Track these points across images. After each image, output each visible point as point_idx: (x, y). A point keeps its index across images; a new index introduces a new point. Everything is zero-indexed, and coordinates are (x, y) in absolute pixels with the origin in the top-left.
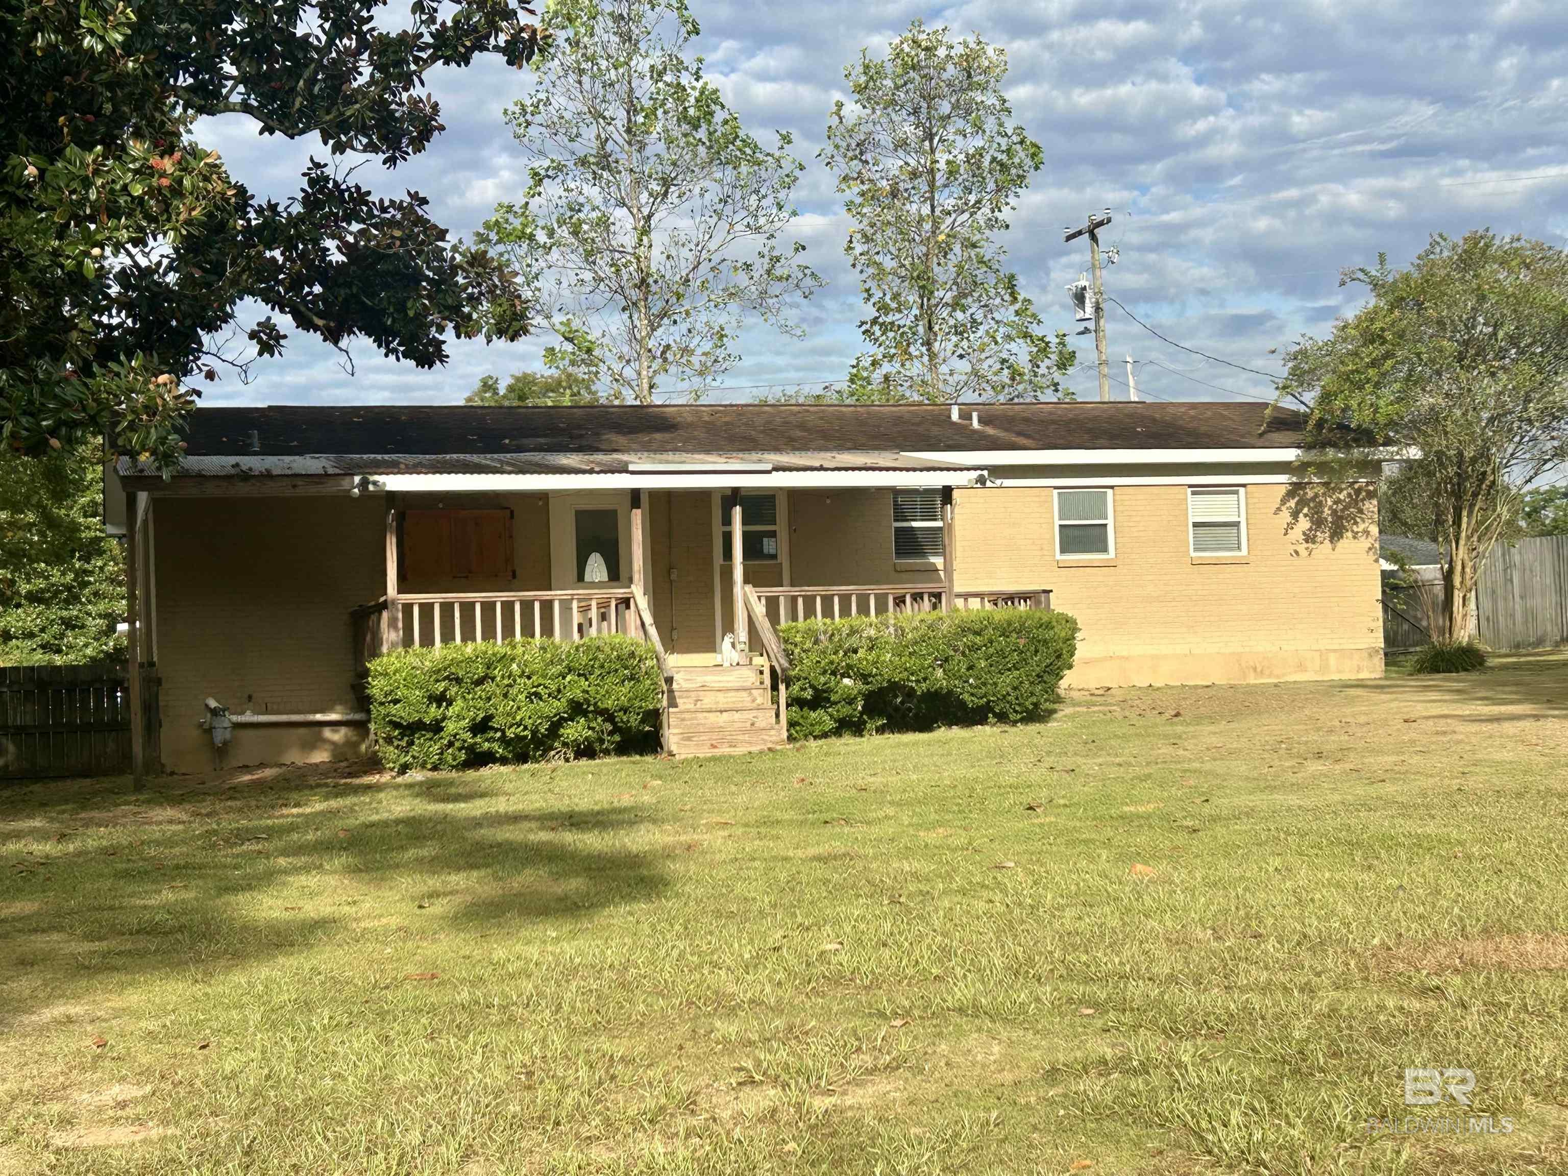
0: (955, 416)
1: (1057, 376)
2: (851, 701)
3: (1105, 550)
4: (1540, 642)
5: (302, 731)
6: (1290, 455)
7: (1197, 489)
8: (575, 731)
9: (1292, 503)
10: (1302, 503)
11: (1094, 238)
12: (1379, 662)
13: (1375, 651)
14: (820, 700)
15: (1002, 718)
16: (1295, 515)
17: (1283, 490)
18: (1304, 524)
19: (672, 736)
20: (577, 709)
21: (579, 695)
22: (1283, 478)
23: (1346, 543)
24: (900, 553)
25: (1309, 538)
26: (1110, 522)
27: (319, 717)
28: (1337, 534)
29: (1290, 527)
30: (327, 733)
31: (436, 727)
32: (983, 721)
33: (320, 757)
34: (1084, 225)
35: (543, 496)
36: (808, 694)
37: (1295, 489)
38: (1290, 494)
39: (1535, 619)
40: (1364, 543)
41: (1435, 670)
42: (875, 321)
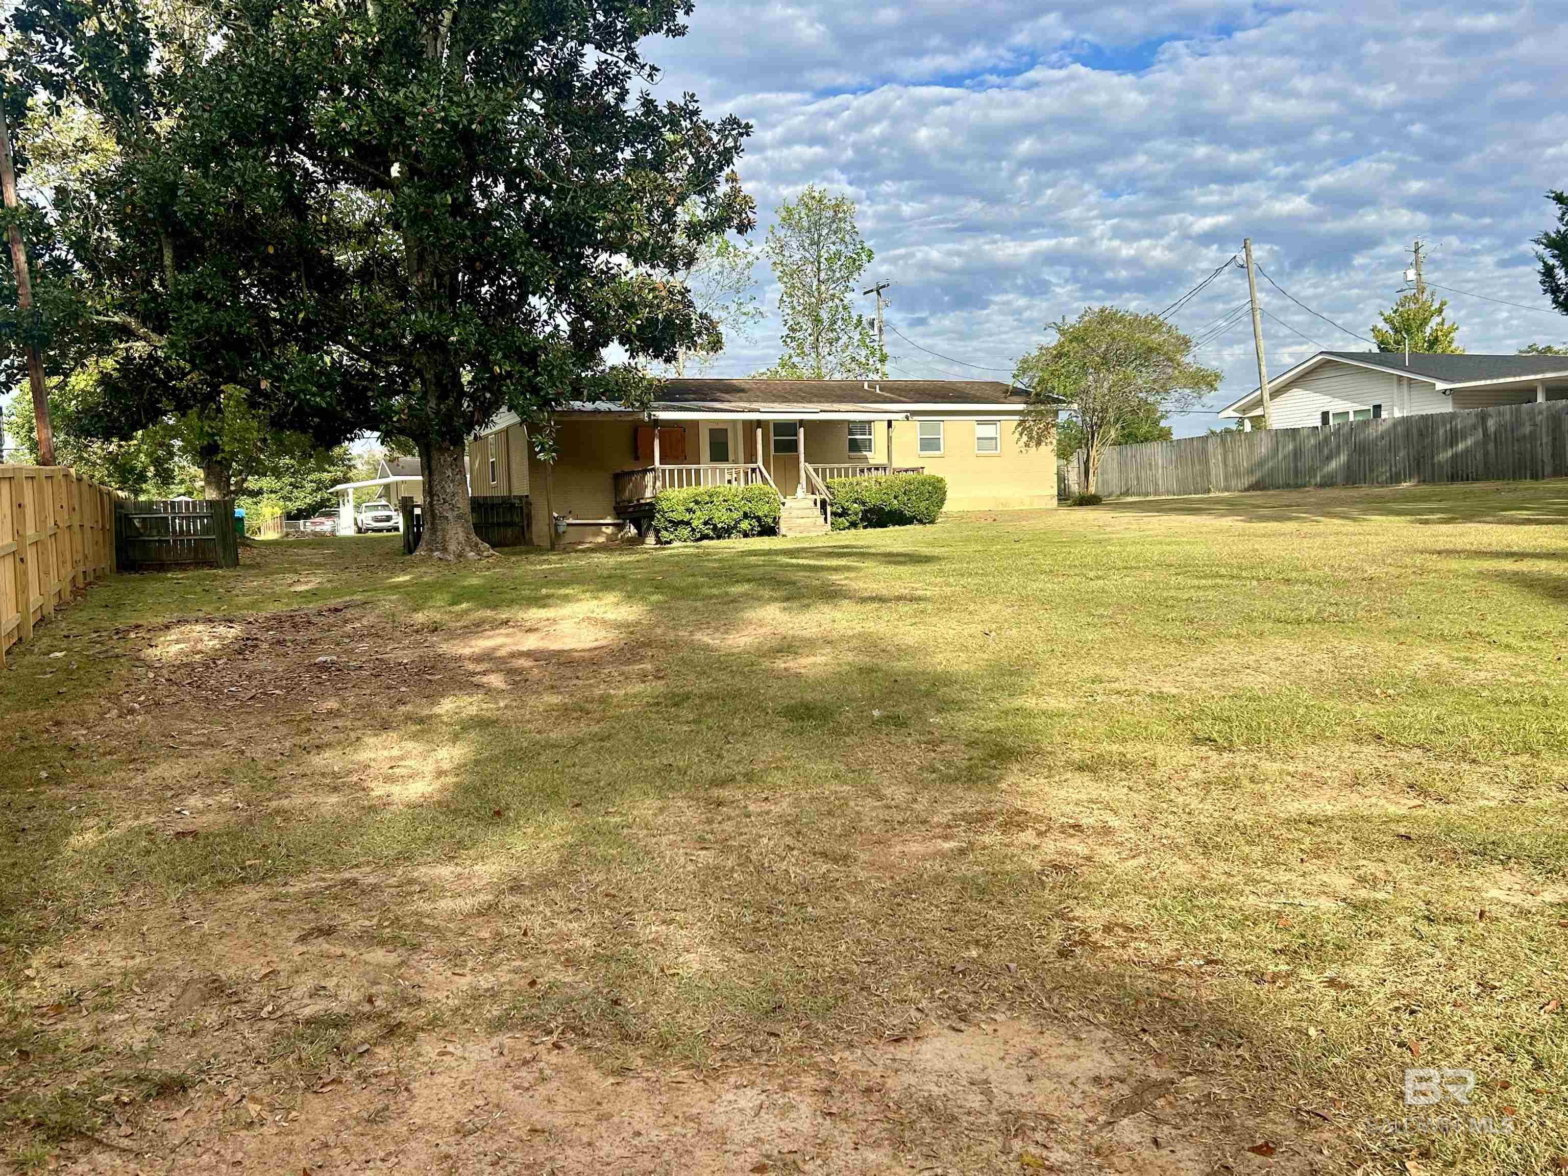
0: (866, 387)
1: (879, 366)
2: (856, 514)
3: (939, 450)
4: (1110, 495)
5: (593, 528)
6: (1021, 407)
7: (980, 423)
8: (745, 525)
9: (1020, 429)
10: (1024, 429)
11: (879, 293)
12: (1055, 502)
13: (1052, 497)
14: (844, 513)
15: (921, 522)
16: (1021, 434)
17: (1016, 423)
18: (1025, 438)
19: (783, 528)
20: (746, 516)
21: (747, 509)
22: (1017, 418)
23: (1043, 447)
24: (851, 450)
25: (1027, 445)
26: (941, 437)
27: (601, 521)
28: (1038, 443)
29: (1019, 440)
30: (604, 529)
31: (688, 523)
32: (911, 523)
33: (601, 539)
34: (875, 287)
35: (695, 423)
36: (840, 511)
37: (1022, 422)
38: (1019, 425)
39: (1108, 483)
40: (1050, 447)
41: (1081, 504)
42: (787, 336)
